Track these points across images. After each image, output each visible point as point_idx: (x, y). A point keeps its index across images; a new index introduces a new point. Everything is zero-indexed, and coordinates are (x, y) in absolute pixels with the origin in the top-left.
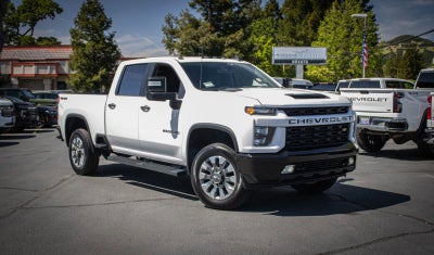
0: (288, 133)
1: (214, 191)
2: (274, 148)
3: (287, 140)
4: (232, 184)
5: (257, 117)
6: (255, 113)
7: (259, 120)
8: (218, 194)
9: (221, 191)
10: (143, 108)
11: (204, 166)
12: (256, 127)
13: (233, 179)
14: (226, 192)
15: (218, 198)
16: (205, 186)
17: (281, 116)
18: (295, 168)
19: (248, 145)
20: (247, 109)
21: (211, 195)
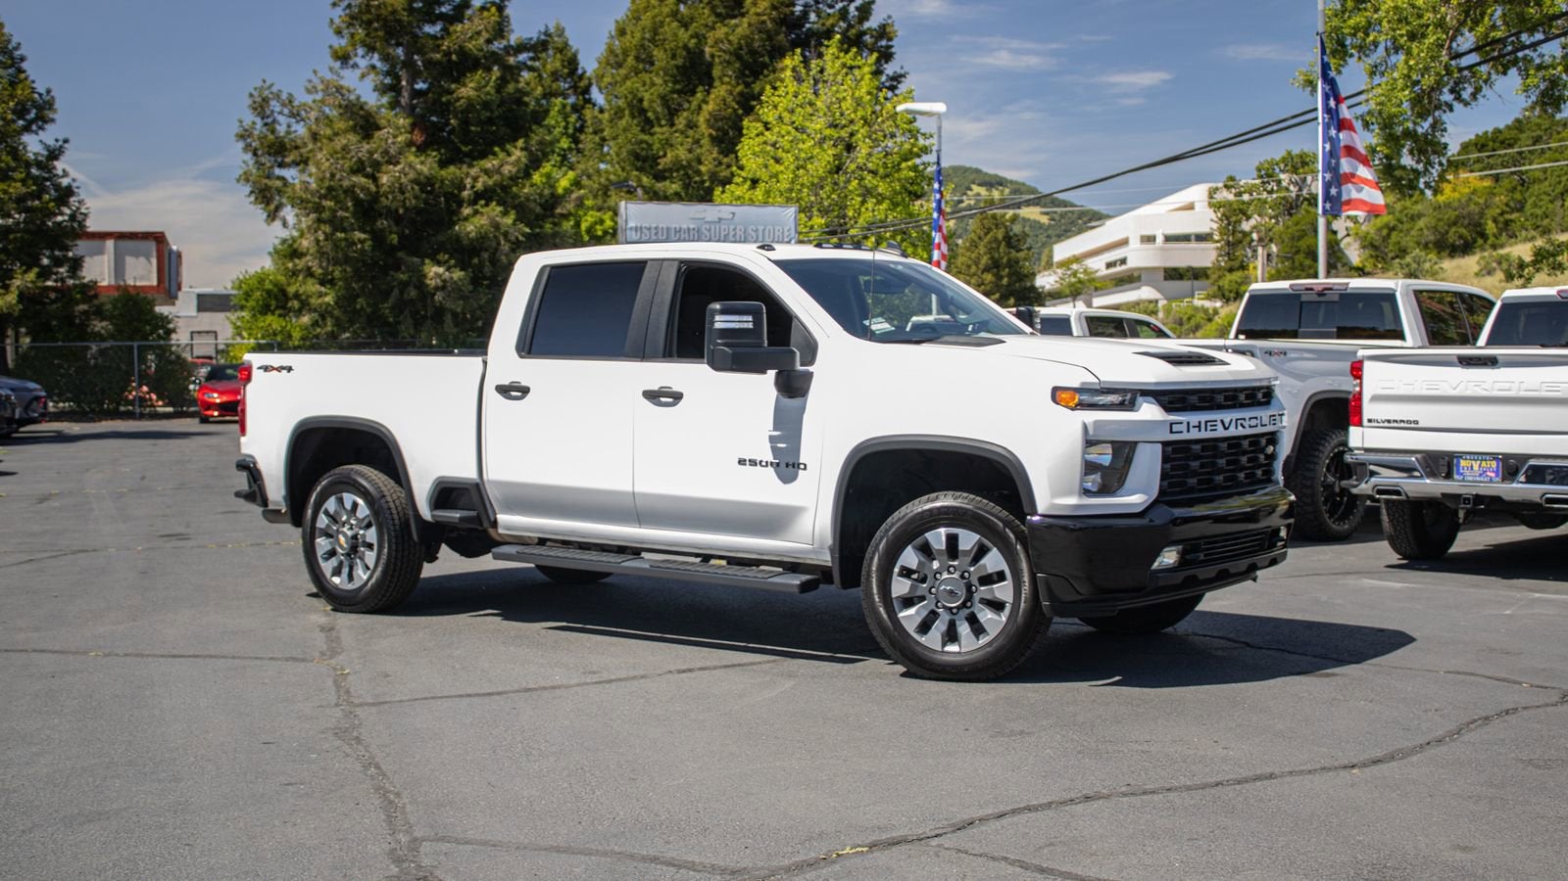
0: (1165, 459)
1: (939, 627)
2: (1133, 499)
3: (1164, 476)
4: (997, 606)
5: (1091, 417)
6: (1082, 406)
7: (1096, 423)
8: (951, 636)
9: (964, 629)
10: (652, 396)
11: (910, 558)
12: (1089, 443)
13: (1003, 591)
14: (978, 629)
15: (952, 648)
16: (910, 616)
17: (1149, 412)
18: (1183, 554)
19: (1068, 493)
20: (1057, 394)
21: (932, 640)
